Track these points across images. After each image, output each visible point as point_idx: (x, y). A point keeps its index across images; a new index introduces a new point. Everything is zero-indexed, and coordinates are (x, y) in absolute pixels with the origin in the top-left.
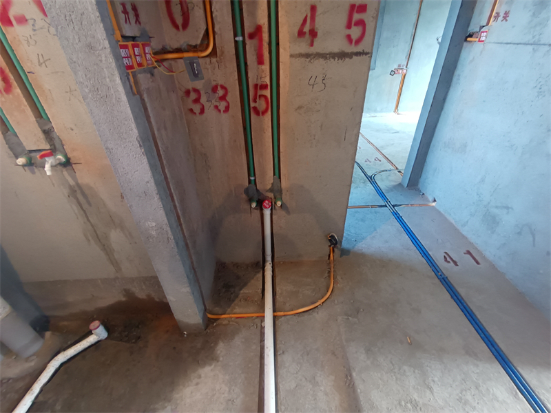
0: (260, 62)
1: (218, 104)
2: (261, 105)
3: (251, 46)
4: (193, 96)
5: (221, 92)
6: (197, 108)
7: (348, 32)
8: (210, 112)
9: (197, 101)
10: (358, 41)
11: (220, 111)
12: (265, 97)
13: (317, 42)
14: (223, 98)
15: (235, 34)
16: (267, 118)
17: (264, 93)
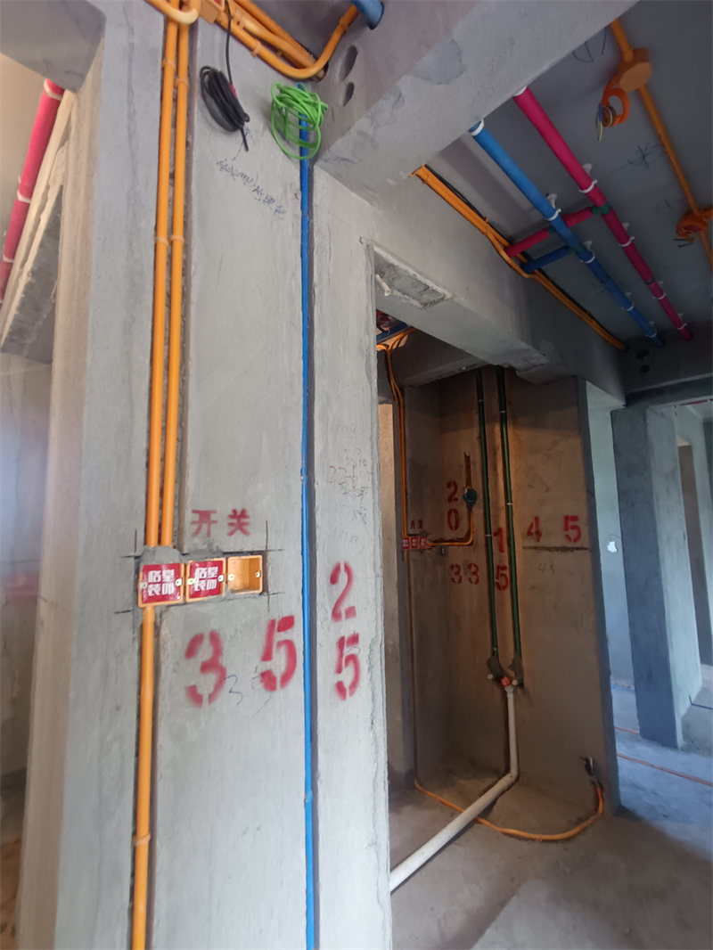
0: (501, 550)
1: (471, 577)
2: (502, 581)
3: (495, 541)
4: (456, 569)
5: (473, 569)
6: (457, 578)
7: (566, 533)
8: (465, 582)
9: (457, 573)
10: (576, 540)
11: (472, 582)
12: (505, 576)
13: (542, 539)
14: (475, 573)
15: (486, 533)
16: (507, 592)
17: (504, 572)
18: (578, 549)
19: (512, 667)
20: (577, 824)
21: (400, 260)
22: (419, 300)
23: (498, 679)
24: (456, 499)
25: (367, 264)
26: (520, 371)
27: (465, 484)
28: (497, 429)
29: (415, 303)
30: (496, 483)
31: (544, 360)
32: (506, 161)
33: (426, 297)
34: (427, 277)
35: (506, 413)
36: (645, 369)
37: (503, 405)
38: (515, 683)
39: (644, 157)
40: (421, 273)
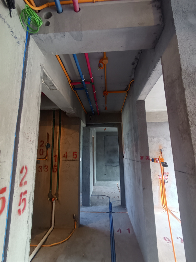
0: (56, 161)
1: (45, 169)
2: (55, 170)
3: (54, 158)
4: (40, 168)
5: (46, 167)
6: (40, 170)
7: (73, 156)
8: (43, 171)
9: (41, 169)
10: (76, 158)
11: (45, 171)
12: (56, 168)
13: (67, 158)
14: (47, 168)
15: (52, 156)
16: (56, 173)
17: (56, 167)
18: (76, 160)
19: (55, 195)
20: (70, 234)
21: (49, 75)
22: (49, 87)
23: (51, 199)
24: (43, 146)
25: (41, 72)
26: (67, 113)
27: (46, 142)
28: (58, 127)
29: (48, 88)
30: (56, 142)
31: (74, 112)
32: (78, 63)
33: (52, 87)
34: (54, 83)
35: (61, 123)
36: (91, 119)
37: (60, 121)
38: (56, 199)
39: (101, 77)
40: (53, 81)
